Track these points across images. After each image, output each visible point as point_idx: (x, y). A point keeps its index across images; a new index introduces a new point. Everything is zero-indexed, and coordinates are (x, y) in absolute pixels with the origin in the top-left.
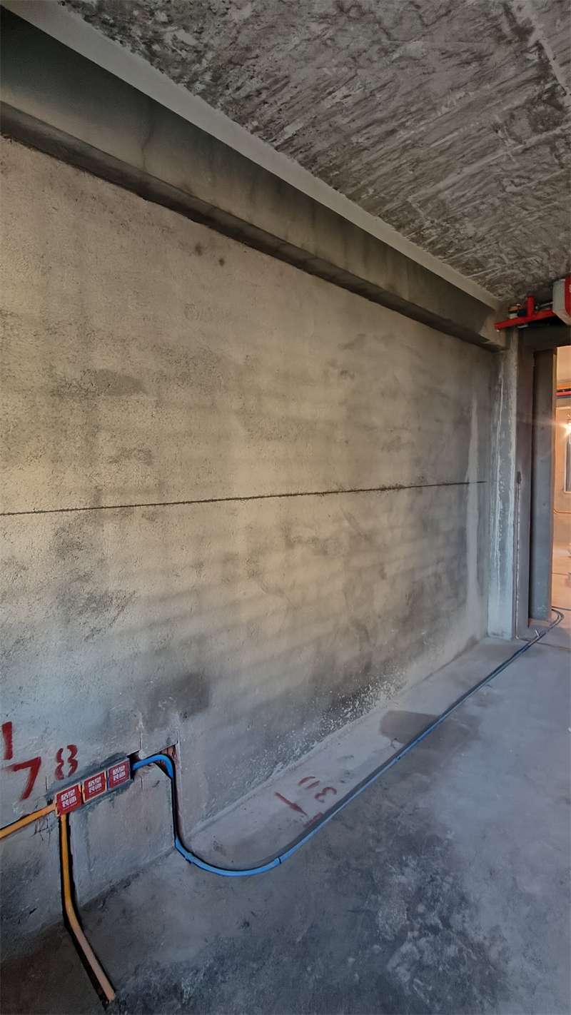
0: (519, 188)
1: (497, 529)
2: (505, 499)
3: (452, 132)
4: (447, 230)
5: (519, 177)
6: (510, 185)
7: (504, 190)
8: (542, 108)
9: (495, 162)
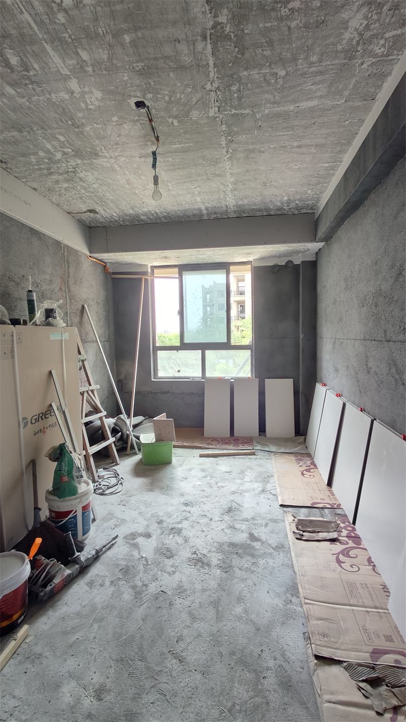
0: (275, 71)
3: (279, 135)
5: (269, 84)
6: (279, 78)
7: (287, 74)
8: (235, 129)
9: (276, 105)
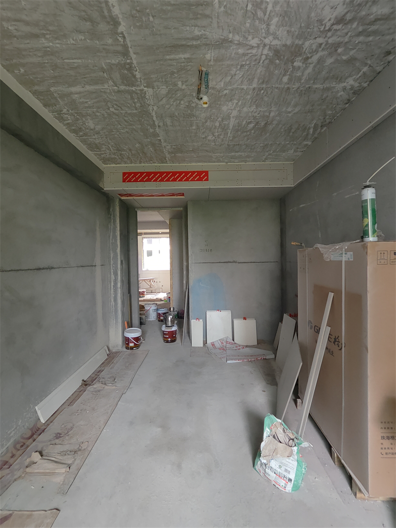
0: (116, 111)
1: (112, 290)
2: (116, 274)
3: (78, 59)
4: (77, 120)
6: (112, 107)
7: (109, 109)
8: (126, 72)
9: (102, 90)
